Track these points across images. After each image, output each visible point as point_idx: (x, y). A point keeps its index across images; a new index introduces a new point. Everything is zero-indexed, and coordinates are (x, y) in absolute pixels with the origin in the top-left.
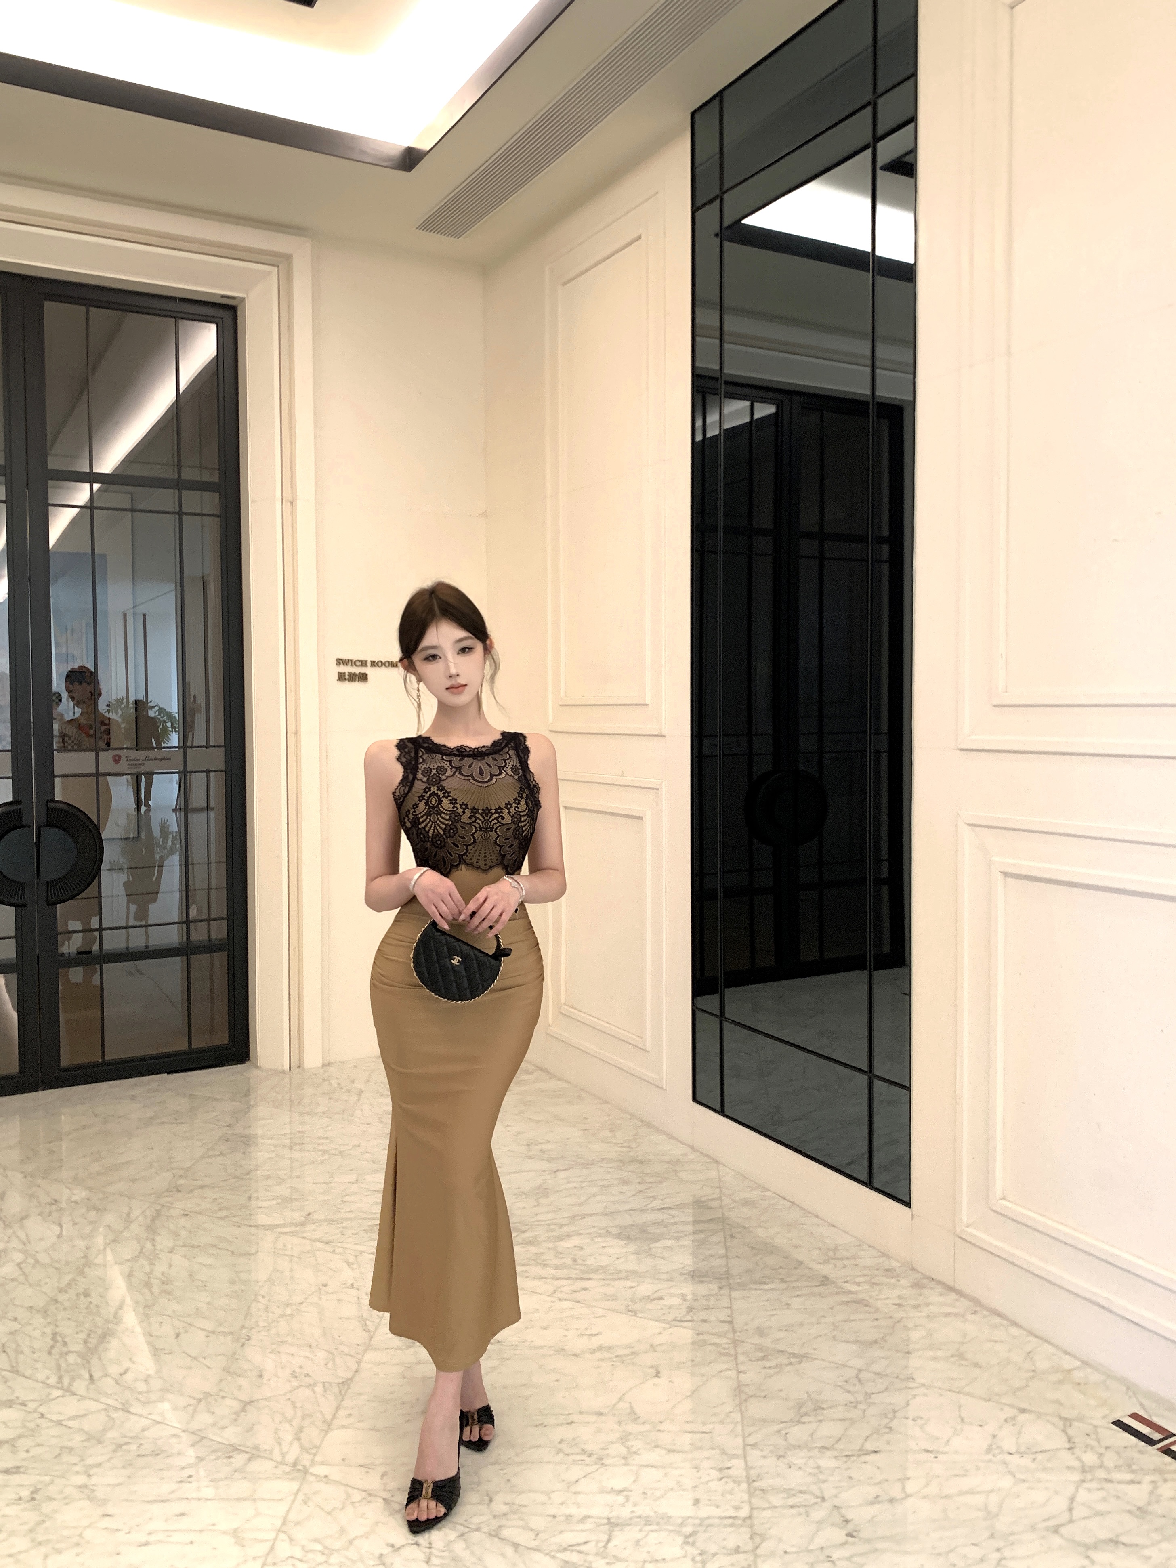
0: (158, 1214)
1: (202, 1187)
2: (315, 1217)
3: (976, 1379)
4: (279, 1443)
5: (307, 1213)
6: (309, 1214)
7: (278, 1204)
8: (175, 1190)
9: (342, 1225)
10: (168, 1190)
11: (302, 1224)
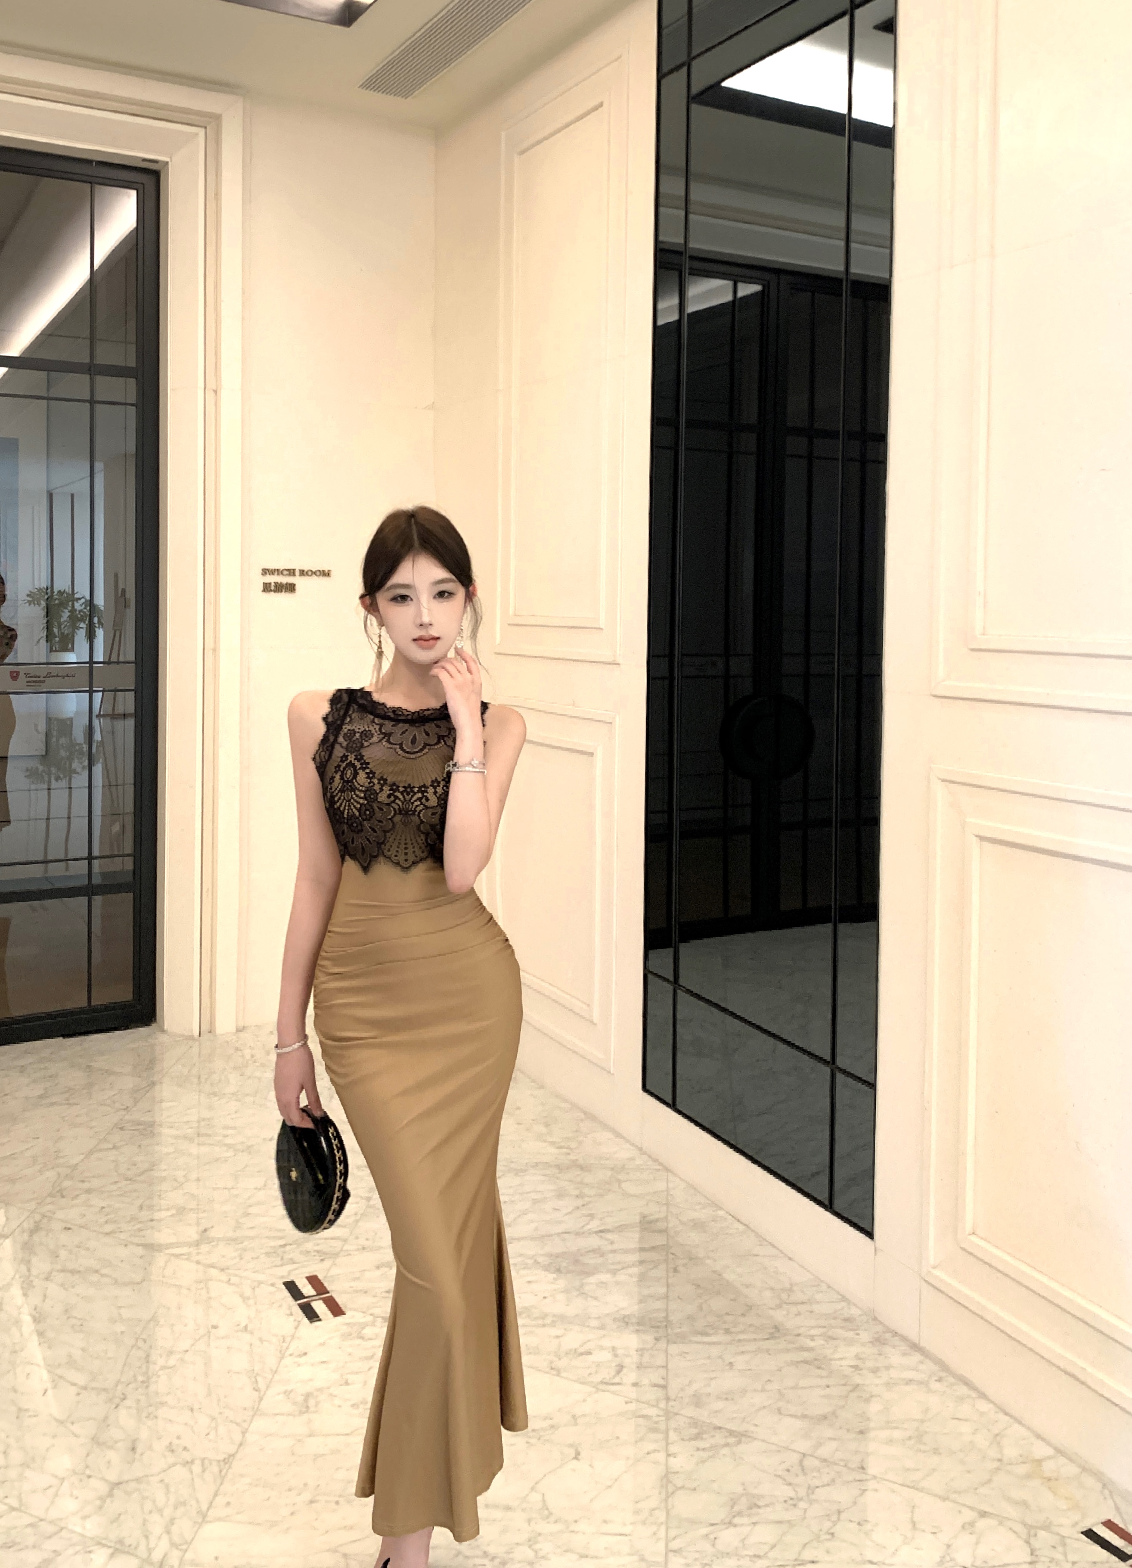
0: (36, 1229)
1: (89, 1191)
2: (212, 1233)
3: (934, 1470)
4: (147, 1537)
5: (203, 1229)
6: (205, 1230)
7: (173, 1215)
8: (58, 1194)
9: (240, 1245)
10: (50, 1195)
11: (197, 1244)
